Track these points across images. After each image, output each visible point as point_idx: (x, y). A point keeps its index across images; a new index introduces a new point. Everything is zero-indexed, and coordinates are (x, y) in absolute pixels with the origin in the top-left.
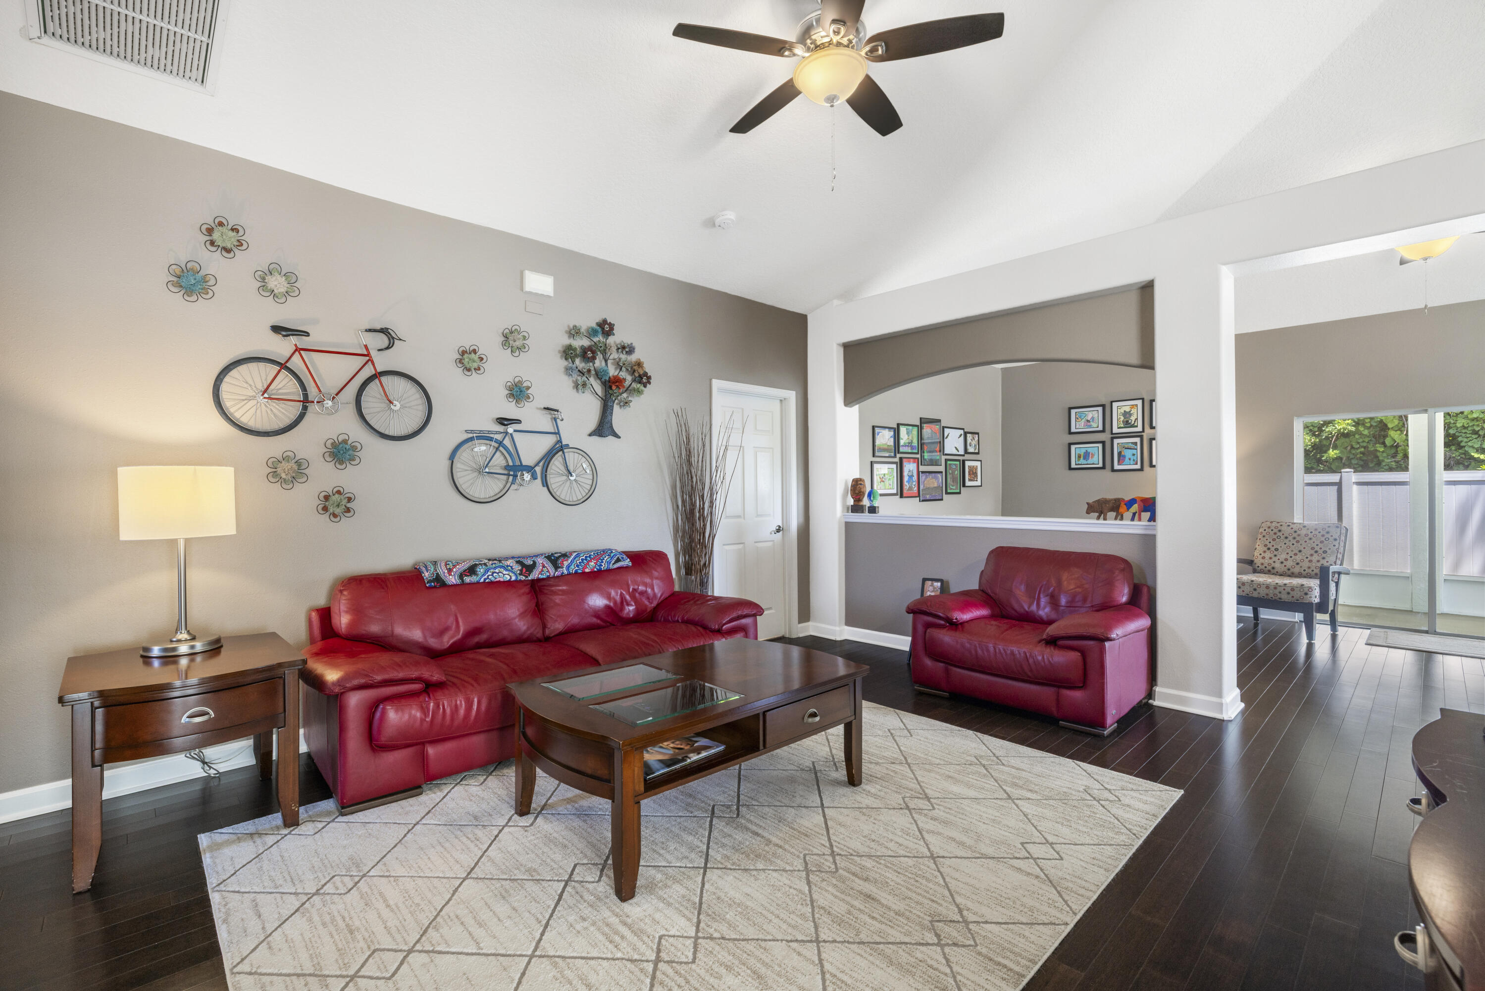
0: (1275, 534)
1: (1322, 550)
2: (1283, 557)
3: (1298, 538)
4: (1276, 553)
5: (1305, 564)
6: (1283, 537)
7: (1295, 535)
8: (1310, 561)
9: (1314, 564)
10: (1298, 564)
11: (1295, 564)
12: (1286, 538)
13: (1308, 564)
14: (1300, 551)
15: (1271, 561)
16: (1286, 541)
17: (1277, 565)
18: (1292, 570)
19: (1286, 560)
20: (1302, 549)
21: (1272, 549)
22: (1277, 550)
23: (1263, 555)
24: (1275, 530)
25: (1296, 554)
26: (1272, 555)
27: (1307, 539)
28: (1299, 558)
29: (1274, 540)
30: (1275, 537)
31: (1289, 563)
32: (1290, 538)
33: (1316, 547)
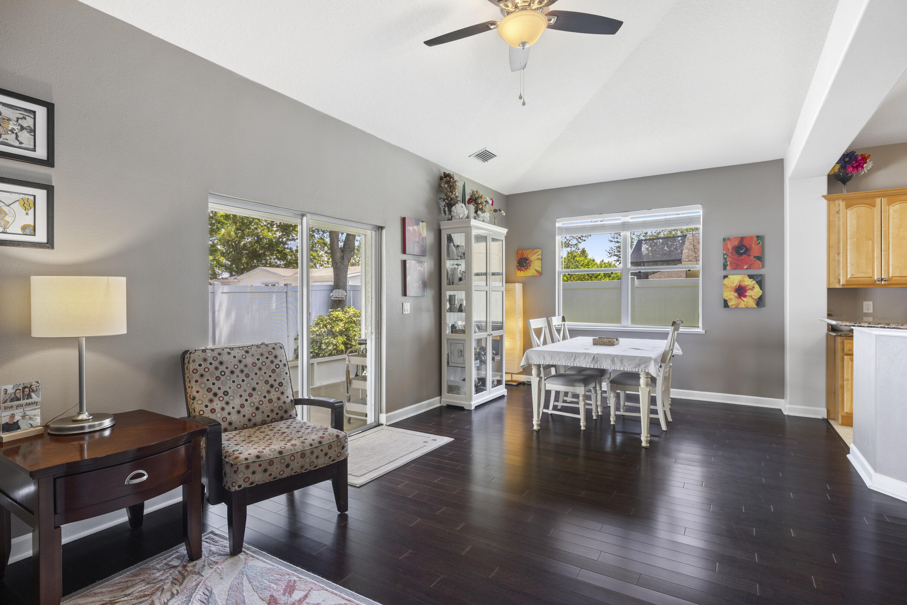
0: (217, 368)
1: (277, 382)
2: (237, 402)
3: (246, 371)
4: (226, 398)
5: (266, 407)
6: (228, 372)
7: (241, 366)
8: (270, 401)
9: (276, 405)
10: (257, 409)
11: (254, 411)
12: (232, 372)
13: (269, 406)
14: (254, 389)
15: (225, 414)
16: (234, 377)
17: (234, 418)
18: (253, 421)
19: (242, 406)
20: (256, 386)
21: (220, 393)
22: (226, 393)
23: (210, 406)
24: (216, 364)
25: (250, 395)
26: (223, 404)
27: (256, 370)
28: (256, 398)
29: (218, 378)
30: (218, 373)
31: (248, 410)
32: (237, 372)
33: (269, 379)
